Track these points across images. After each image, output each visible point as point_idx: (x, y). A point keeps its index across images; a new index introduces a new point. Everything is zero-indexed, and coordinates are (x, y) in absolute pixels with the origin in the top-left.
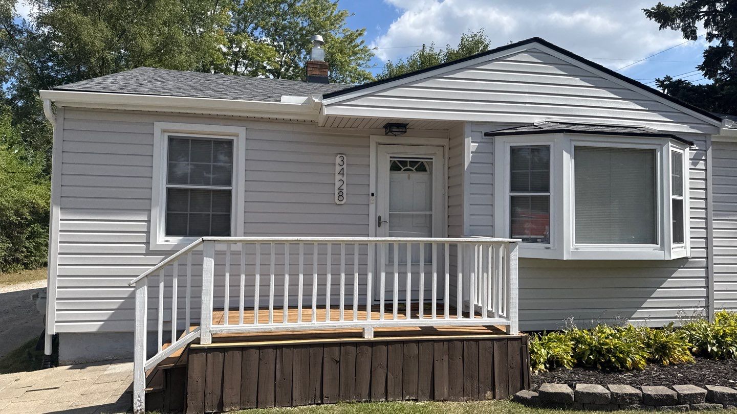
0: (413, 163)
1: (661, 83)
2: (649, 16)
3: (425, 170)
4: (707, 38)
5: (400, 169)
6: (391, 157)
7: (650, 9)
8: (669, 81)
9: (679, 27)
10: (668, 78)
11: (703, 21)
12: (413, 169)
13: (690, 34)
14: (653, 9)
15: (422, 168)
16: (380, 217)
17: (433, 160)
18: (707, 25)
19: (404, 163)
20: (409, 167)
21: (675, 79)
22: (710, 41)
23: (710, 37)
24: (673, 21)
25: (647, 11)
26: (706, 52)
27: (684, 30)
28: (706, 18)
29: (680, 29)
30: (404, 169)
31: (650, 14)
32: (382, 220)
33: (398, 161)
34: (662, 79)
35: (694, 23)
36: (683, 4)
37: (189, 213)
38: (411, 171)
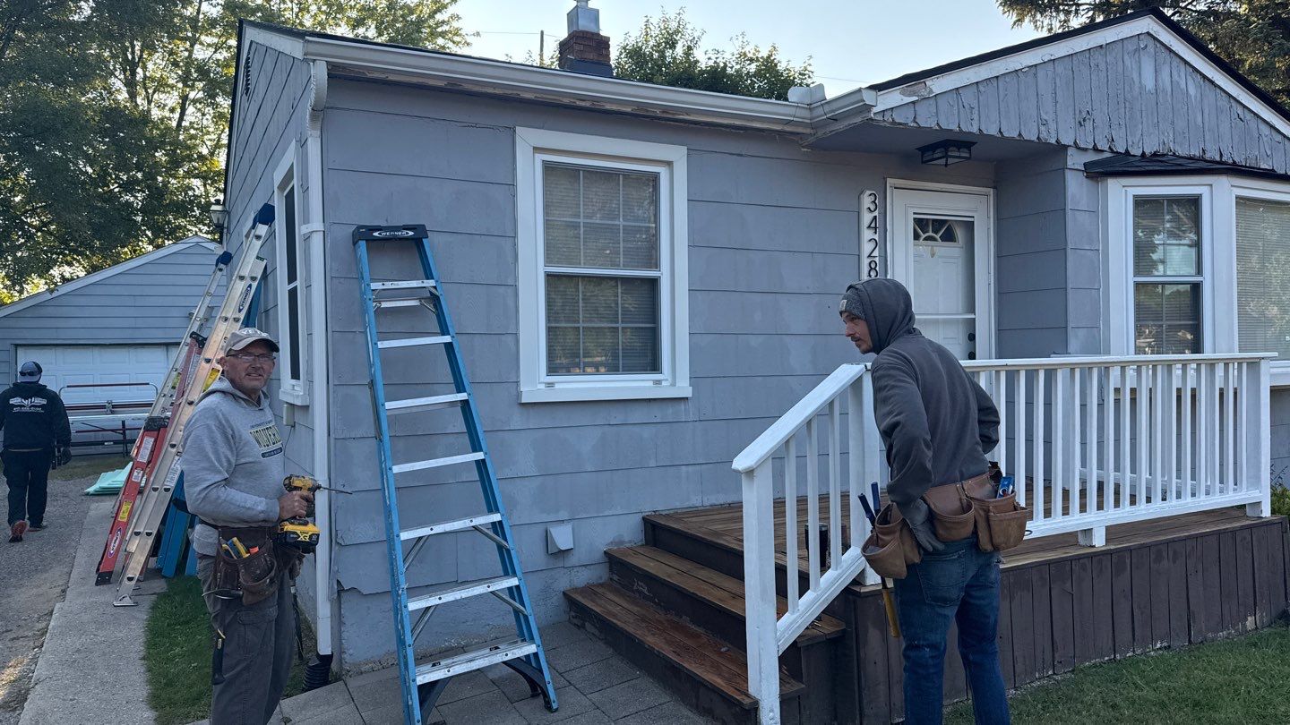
0: (939, 225)
3: (955, 240)
5: (919, 237)
6: (914, 213)
12: (938, 237)
15: (948, 234)
17: (975, 223)
20: (931, 233)
30: (925, 235)
38: (935, 239)
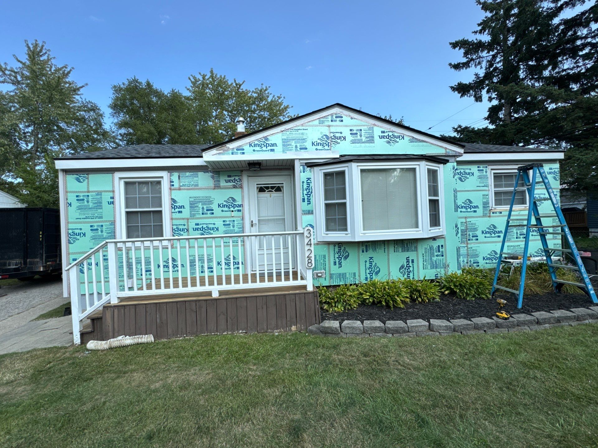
0: (272, 188)
1: (456, 130)
2: (453, 90)
3: (281, 191)
4: (488, 100)
5: (265, 191)
6: (257, 184)
7: (453, 86)
8: (460, 128)
9: (471, 95)
10: (460, 126)
11: (486, 89)
12: (273, 190)
13: (478, 99)
14: (455, 85)
15: (279, 189)
16: (252, 222)
17: (284, 185)
18: (488, 92)
19: (267, 188)
20: (270, 190)
21: (463, 126)
22: (490, 102)
23: (490, 99)
24: (468, 91)
25: (452, 87)
26: (490, 108)
27: (475, 96)
28: (488, 87)
29: (473, 96)
30: (267, 191)
31: (453, 89)
32: (254, 223)
33: (264, 187)
34: (456, 127)
35: (481, 91)
36: (474, 81)
37: (140, 225)
38: (272, 191)
